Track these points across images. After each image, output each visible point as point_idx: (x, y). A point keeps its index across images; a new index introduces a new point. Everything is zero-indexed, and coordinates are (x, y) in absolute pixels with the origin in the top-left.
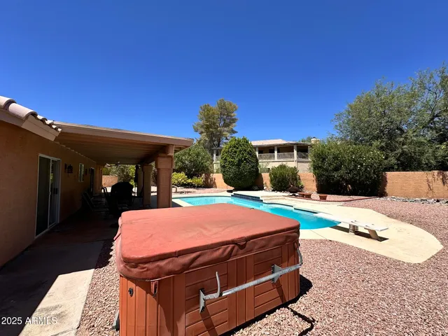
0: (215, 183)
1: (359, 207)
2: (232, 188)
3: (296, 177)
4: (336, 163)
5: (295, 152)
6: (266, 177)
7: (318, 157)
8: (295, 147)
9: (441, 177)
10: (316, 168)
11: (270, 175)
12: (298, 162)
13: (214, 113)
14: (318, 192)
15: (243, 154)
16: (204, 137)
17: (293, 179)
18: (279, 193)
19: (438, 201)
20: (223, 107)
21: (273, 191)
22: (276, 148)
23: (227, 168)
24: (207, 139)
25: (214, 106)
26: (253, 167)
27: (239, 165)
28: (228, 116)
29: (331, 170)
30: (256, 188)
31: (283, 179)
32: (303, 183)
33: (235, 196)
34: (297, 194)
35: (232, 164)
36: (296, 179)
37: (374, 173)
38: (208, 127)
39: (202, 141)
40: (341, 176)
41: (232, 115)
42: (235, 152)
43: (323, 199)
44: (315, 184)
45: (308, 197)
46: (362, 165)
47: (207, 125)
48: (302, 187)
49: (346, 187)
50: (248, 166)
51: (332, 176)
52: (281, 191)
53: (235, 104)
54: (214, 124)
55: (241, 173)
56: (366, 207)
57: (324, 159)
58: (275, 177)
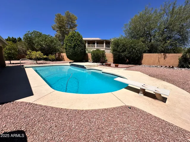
0: (63, 58)
1: (133, 70)
2: (72, 61)
3: (104, 55)
4: (124, 48)
5: (105, 44)
6: (90, 55)
7: (115, 45)
8: (105, 42)
9: (164, 56)
10: (114, 51)
11: (91, 54)
12: (106, 49)
13: (63, 20)
14: (114, 63)
15: (76, 41)
16: (58, 33)
17: (102, 56)
18: (95, 64)
19: (162, 67)
20: (68, 16)
21: (93, 62)
22: (96, 42)
23: (68, 50)
24: (60, 35)
25: (64, 16)
26: (82, 49)
27: (74, 48)
28: (72, 22)
29: (121, 52)
30: (84, 61)
31: (98, 56)
32: (107, 58)
33: (72, 65)
34: (104, 64)
35: (70, 47)
36: (104, 57)
37: (140, 53)
38: (60, 28)
39: (58, 36)
40: (125, 55)
41: (74, 22)
42: (72, 40)
43: (117, 66)
44: (112, 59)
45: (109, 65)
46: (135, 49)
47: (60, 26)
48: (107, 61)
49: (126, 60)
50: (80, 49)
51: (121, 55)
52: (96, 62)
53: (76, 16)
54: (64, 26)
55: (76, 53)
56: (137, 70)
57: (118, 46)
58: (94, 55)
